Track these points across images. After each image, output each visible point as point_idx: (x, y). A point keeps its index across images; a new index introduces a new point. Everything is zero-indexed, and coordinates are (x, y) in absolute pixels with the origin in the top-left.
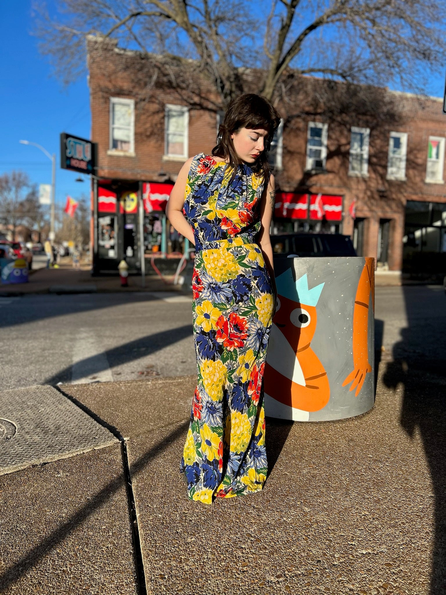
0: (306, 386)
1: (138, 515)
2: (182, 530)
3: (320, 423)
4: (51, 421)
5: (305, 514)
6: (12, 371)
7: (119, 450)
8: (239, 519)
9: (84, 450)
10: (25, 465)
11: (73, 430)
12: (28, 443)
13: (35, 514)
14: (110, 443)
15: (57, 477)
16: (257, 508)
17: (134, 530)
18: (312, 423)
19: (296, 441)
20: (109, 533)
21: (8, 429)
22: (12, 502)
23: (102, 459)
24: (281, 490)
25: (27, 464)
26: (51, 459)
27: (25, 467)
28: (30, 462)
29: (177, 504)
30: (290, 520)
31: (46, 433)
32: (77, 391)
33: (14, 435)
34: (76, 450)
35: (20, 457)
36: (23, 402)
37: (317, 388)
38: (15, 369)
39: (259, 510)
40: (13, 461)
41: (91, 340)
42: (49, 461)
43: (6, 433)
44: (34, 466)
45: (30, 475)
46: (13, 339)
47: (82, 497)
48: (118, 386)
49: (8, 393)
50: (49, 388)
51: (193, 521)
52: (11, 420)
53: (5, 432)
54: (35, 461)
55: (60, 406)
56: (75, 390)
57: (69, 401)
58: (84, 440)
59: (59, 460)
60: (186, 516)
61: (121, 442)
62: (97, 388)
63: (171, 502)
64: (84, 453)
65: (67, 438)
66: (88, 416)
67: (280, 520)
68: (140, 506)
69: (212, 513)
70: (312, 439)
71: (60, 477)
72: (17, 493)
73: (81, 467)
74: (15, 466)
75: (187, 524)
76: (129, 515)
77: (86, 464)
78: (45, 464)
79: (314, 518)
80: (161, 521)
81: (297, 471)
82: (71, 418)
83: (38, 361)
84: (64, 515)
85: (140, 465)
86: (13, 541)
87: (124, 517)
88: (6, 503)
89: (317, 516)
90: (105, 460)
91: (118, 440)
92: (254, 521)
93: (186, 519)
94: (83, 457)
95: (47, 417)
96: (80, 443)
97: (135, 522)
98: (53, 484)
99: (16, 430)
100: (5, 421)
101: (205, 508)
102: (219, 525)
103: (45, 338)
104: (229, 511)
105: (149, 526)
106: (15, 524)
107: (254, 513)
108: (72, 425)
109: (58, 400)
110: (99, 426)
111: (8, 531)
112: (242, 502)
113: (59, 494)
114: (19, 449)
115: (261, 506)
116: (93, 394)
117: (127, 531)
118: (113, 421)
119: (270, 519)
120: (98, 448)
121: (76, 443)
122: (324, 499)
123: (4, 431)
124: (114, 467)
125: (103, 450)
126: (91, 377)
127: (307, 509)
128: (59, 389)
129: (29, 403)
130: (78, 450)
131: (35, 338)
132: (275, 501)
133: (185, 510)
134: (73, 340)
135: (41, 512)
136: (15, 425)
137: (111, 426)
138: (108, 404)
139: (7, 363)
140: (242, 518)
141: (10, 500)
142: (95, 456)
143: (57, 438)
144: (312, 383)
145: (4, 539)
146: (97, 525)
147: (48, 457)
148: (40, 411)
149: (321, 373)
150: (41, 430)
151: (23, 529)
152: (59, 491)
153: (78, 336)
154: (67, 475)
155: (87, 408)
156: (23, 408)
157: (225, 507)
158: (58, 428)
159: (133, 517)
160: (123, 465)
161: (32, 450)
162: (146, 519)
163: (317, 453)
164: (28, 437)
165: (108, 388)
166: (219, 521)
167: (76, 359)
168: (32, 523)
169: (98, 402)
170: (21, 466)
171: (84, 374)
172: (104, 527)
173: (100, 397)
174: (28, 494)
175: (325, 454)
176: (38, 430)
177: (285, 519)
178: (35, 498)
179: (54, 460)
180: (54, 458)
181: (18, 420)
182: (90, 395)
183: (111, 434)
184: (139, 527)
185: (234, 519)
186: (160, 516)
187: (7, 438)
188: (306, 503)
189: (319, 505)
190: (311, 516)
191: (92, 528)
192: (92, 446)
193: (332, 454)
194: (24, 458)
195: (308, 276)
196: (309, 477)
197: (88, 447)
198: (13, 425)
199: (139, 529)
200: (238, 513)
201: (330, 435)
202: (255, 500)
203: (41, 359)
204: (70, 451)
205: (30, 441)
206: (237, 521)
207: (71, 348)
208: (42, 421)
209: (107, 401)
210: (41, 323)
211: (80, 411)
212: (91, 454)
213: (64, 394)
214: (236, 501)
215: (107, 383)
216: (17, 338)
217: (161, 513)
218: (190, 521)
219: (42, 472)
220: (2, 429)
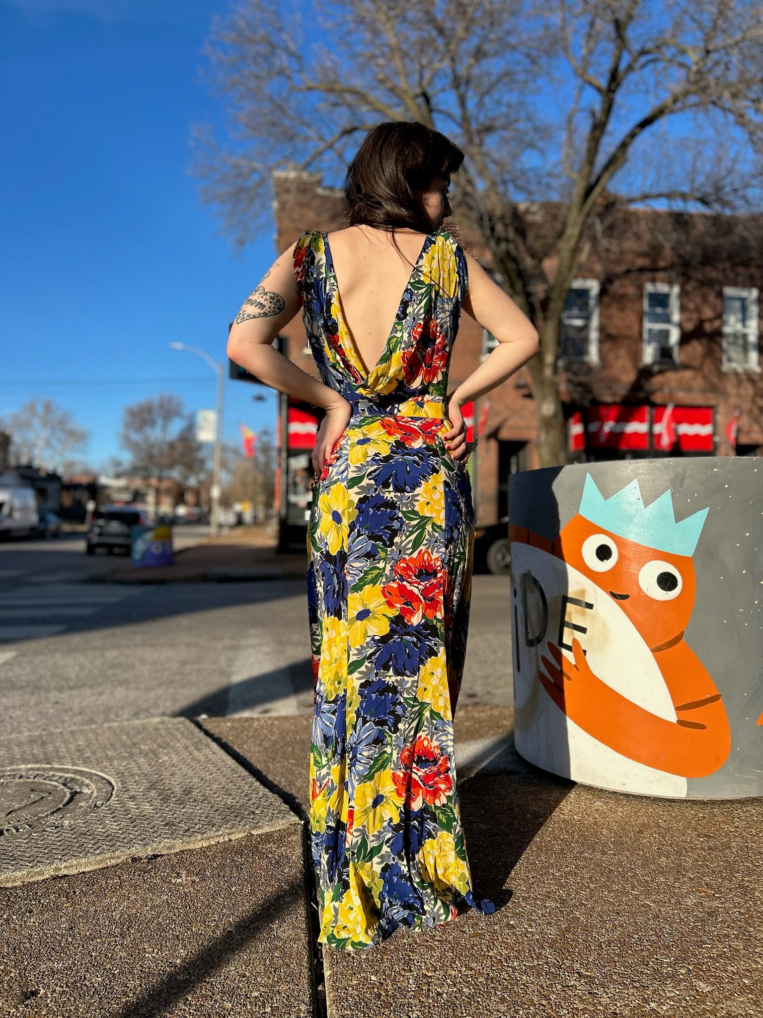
0: (679, 722)
1: (327, 973)
2: (419, 1014)
3: (713, 803)
4: (178, 778)
5: (701, 998)
6: (127, 697)
7: (297, 838)
8: (547, 998)
9: (232, 833)
10: (119, 857)
11: (215, 796)
12: (130, 816)
13: (124, 954)
14: (280, 825)
15: (174, 884)
16: (587, 976)
17: (318, 1005)
18: (694, 802)
19: (664, 837)
20: (264, 1008)
21: (99, 790)
22: (84, 929)
23: (264, 853)
24: (640, 939)
25: (122, 855)
26: (169, 848)
27: (119, 861)
28: (128, 852)
29: (409, 956)
30: (665, 1008)
31: (165, 799)
32: (231, 729)
33: (109, 800)
34: (217, 833)
35: (111, 840)
36: (134, 745)
37: (702, 727)
38: (132, 695)
39: (591, 980)
40: (98, 848)
41: (265, 649)
42: (163, 853)
43: (96, 797)
44: (134, 860)
45: (125, 877)
46: (136, 646)
47: (217, 926)
48: (305, 723)
49: (110, 728)
50: (182, 723)
51: (445, 995)
52: (108, 775)
53: (95, 795)
54: (137, 850)
55: (196, 753)
56: (227, 727)
57: (214, 746)
58: (233, 814)
59: (182, 852)
60: (428, 984)
61: (303, 822)
62: (267, 725)
63: (397, 950)
64: (230, 840)
65: (200, 810)
66: (245, 773)
67: (644, 1007)
68: (332, 955)
69: (487, 979)
70: (699, 835)
71: (180, 884)
72: (96, 911)
73: (222, 866)
74: (99, 858)
75: (430, 1001)
76: (309, 971)
77: (233, 860)
78: (156, 856)
79: (722, 1008)
80: (376, 990)
81: (673, 901)
82: (214, 775)
83: (172, 682)
84: (178, 961)
86: (73, 1008)
87: (298, 976)
88: (72, 928)
89: (728, 1003)
90: (270, 856)
91: (297, 819)
92: (581, 1006)
93: (429, 990)
94: (227, 849)
95: (171, 772)
96: (225, 820)
97: (320, 988)
98: (166, 897)
99: (114, 793)
100: (97, 775)
101: (471, 969)
102: (503, 1008)
103: (189, 645)
104: (524, 978)
105: (349, 998)
106: (82, 972)
107: (581, 988)
108: (215, 787)
109: (196, 742)
110: (263, 790)
111: (67, 986)
112: (551, 959)
113: (174, 918)
114: (112, 826)
115: (594, 973)
116: (259, 734)
117: (303, 1007)
118: (291, 783)
119: (619, 1004)
120: (259, 832)
121: (218, 820)
122: (742, 966)
123: (92, 793)
124: (286, 870)
125: (268, 837)
126: (260, 709)
127: (703, 987)
128: (199, 726)
129: (143, 747)
130: (220, 833)
131: (172, 646)
132: (627, 964)
133: (428, 969)
134: (235, 648)
135: (135, 951)
136: (114, 783)
137: (286, 793)
138: (284, 753)
139: (121, 683)
140: (555, 996)
141: (81, 925)
142: (252, 846)
143: (184, 810)
144: (692, 716)
145: (56, 1002)
146: (241, 989)
147: (162, 844)
148: (160, 761)
149: (708, 696)
150: (157, 795)
151: (96, 985)
152: (176, 911)
153: (243, 642)
154: (194, 882)
155: (245, 759)
156: (131, 755)
157: (514, 968)
158: (188, 791)
159: (317, 978)
160: (304, 866)
161: (136, 829)
162: (345, 983)
163: (712, 863)
164: (131, 804)
165: (286, 725)
166: (503, 1000)
167: (237, 678)
168: (114, 974)
169: (266, 749)
170: (110, 858)
171: (248, 704)
172: (256, 994)
173: (270, 740)
174: (116, 915)
175: (731, 868)
176: (153, 793)
177: (653, 1005)
178: (128, 922)
179: (173, 851)
180: (173, 847)
181: (120, 774)
182: (253, 736)
183: (285, 807)
184: (327, 999)
185: (535, 999)
186: (373, 978)
187: (95, 806)
188: (699, 971)
189: (732, 979)
190: (717, 1003)
191: (232, 993)
192: (247, 826)
193: (748, 867)
194: (118, 843)
195: (672, 495)
196: (700, 915)
197: (240, 828)
198: (110, 784)
199: (328, 1004)
200: (544, 985)
201: (737, 827)
202: (582, 958)
203: (178, 678)
204: (205, 835)
205: (134, 812)
206: (544, 1002)
207: (230, 661)
208: (162, 777)
209: (282, 747)
210: (184, 621)
211: (231, 762)
212: (243, 843)
213: (207, 733)
214: (538, 958)
215: (285, 718)
216: (143, 644)
217: (376, 973)
218: (439, 994)
219: (149, 871)
220: (90, 789)
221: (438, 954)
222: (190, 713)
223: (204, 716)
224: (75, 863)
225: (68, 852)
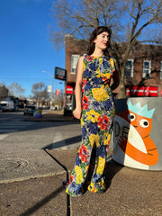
0: (147, 153)
7: (66, 175)
14: (62, 172)
21: (25, 164)
23: (58, 178)
27: (28, 179)
28: (30, 177)
33: (27, 166)
45: (29, 182)
56: (52, 152)
57: (49, 155)
58: (52, 170)
65: (45, 169)
66: (55, 161)
73: (50, 181)
91: (66, 171)
98: (38, 186)
110: (59, 165)
118: (65, 164)
125: (59, 175)
129: (34, 155)
130: (50, 174)
153: (56, 134)
154: (44, 184)
159: (68, 204)
174: (27, 190)
178: (29, 192)
180: (40, 176)
183: (63, 169)
204: (46, 174)
212: (54, 176)
222: (44, 149)
223: (47, 149)
224: (19, 179)
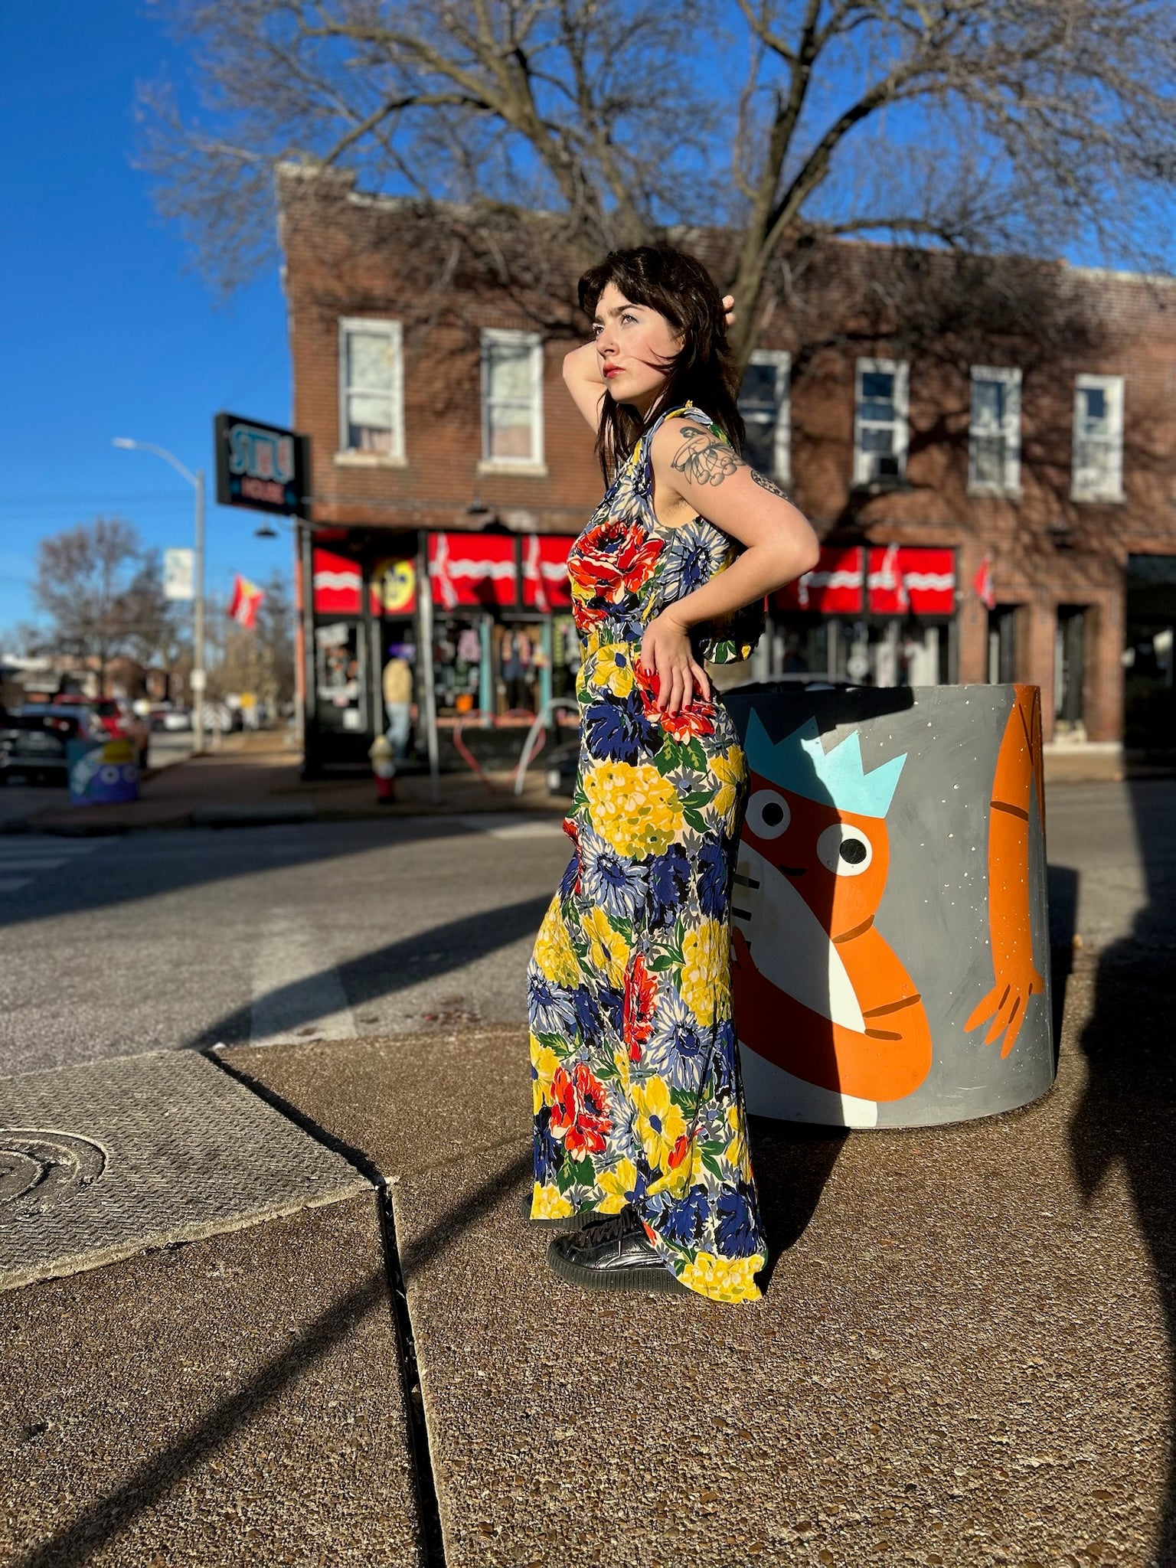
0: (867, 1031)
1: (422, 1373)
2: (539, 1409)
3: (910, 1131)
4: (195, 1138)
5: (872, 1365)
6: (96, 1019)
7: (371, 1209)
8: (691, 1379)
9: (281, 1209)
10: (128, 1249)
11: (252, 1159)
12: (135, 1193)
13: (154, 1371)
14: (347, 1192)
15: (210, 1279)
16: (741, 1351)
17: (413, 1411)
18: (886, 1132)
19: (844, 1179)
20: (346, 1419)
21: (84, 1160)
22: (94, 1344)
23: (328, 1232)
24: (805, 1304)
25: (132, 1247)
26: (197, 1233)
27: (129, 1254)
28: (141, 1241)
29: (525, 1344)
30: (829, 1380)
31: (182, 1168)
32: (264, 1062)
33: (100, 1173)
34: (260, 1210)
35: (114, 1228)
36: (125, 1092)
37: (896, 1037)
38: (104, 1016)
39: (745, 1356)
40: (97, 1239)
41: (300, 938)
42: (189, 1240)
43: (80, 1170)
44: (150, 1251)
45: (141, 1273)
46: (99, 939)
47: (275, 1327)
48: (369, 1049)
49: (85, 1070)
50: (191, 1057)
51: (569, 1386)
52: (93, 1138)
53: (79, 1167)
54: (154, 1238)
55: (218, 1101)
56: (258, 1060)
57: (242, 1089)
58: (279, 1184)
59: (215, 1236)
60: (549, 1374)
61: (377, 1188)
62: (315, 1054)
63: (509, 1338)
64: (280, 1217)
65: (235, 1179)
66: (291, 1125)
67: (804, 1381)
68: (427, 1350)
69: (620, 1364)
70: (887, 1174)
71: (218, 1279)
72: (107, 1321)
73: (273, 1252)
74: (101, 1252)
75: (552, 1394)
76: (400, 1371)
77: (287, 1243)
78: (179, 1245)
79: (895, 1376)
80: (484, 1387)
81: (848, 1256)
82: (246, 1131)
83: (163, 993)
84: (228, 1373)
85: (427, 1248)
86: (96, 1441)
87: (385, 1378)
88: (77, 1344)
89: (903, 1370)
90: (336, 1234)
91: (369, 1183)
92: (731, 1386)
93: (550, 1382)
94: (277, 1228)
95: (185, 1129)
96: (270, 1192)
97: (414, 1390)
98: (201, 1296)
99: (106, 1163)
100: (77, 1139)
101: (602, 1354)
102: (639, 1395)
103: (182, 935)
104: (665, 1359)
105: (452, 1399)
106: (101, 1397)
107: (733, 1364)
108: (250, 1147)
109: (214, 1085)
110: (319, 1148)
111: (84, 1416)
112: (699, 1335)
113: (215, 1321)
114: (113, 1210)
115: (750, 1346)
116: (304, 1069)
117: (395, 1414)
118: (356, 1135)
119: (776, 1380)
120: (318, 1205)
121: (260, 1191)
122: (923, 1327)
123: (75, 1164)
124: (360, 1252)
125: (331, 1210)
126: (300, 1030)
127: (874, 1353)
128: (215, 1060)
129: (138, 1096)
130: (266, 1208)
131: (156, 937)
132: (788, 1334)
133: (548, 1358)
134: (252, 938)
135: (169, 1366)
136: (103, 1149)
137: (352, 1149)
138: (343, 1094)
139: (84, 999)
140: (701, 1377)
141: (90, 1339)
142: (312, 1224)
143: (211, 1181)
144: (882, 1023)
145: (72, 1435)
146: (314, 1400)
147: (187, 1228)
148: (167, 1114)
149: (905, 997)
150: (169, 1162)
151: (122, 1411)
152: (217, 1312)
153: (265, 928)
154: (237, 1274)
155: (289, 1105)
156: (123, 1109)
157: (653, 1349)
158: (213, 1155)
159: (409, 1378)
160: (383, 1245)
161: (147, 1210)
162: (445, 1382)
163: (900, 1207)
164: (134, 1178)
165: (342, 1054)
166: (639, 1386)
167: (263, 986)
168: (144, 1396)
169: (317, 1090)
170: (116, 1251)
171: (282, 1025)
172: (334, 1404)
173: (322, 1076)
174: (135, 1321)
175: (921, 1210)
176: (163, 1161)
177: (815, 1378)
179: (202, 1237)
180: (203, 1230)
181: (111, 1137)
182: (297, 1072)
183: (351, 1169)
184: (424, 1402)
185: (678, 1381)
186: (481, 1373)
187: (82, 1182)
188: (873, 1337)
189: (909, 1343)
190: (888, 1371)
191: (303, 1406)
192: (302, 1198)
193: (943, 1209)
194: (125, 1231)
195: (861, 737)
196: (880, 1271)
197: (292, 1200)
198: (99, 1150)
199: (425, 1407)
200: (689, 1365)
201: (936, 1161)
202: (735, 1331)
203: (171, 987)
204: (245, 1213)
205: (140, 1188)
206: (688, 1385)
207: (248, 958)
208: (173, 1137)
209: (340, 1086)
210: (171, 900)
211: (269, 1111)
212: (298, 1220)
213: (229, 1070)
214: (683, 1335)
215: (341, 1043)
216: (110, 936)
217: (484, 1367)
218: (562, 1385)
219: (173, 1265)
220: (70, 1159)
221: (560, 1339)
222: (203, 1042)
223: (220, 1045)
224: (69, 1260)
225: (55, 1246)
